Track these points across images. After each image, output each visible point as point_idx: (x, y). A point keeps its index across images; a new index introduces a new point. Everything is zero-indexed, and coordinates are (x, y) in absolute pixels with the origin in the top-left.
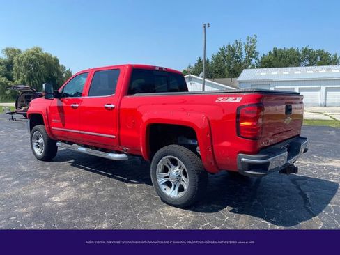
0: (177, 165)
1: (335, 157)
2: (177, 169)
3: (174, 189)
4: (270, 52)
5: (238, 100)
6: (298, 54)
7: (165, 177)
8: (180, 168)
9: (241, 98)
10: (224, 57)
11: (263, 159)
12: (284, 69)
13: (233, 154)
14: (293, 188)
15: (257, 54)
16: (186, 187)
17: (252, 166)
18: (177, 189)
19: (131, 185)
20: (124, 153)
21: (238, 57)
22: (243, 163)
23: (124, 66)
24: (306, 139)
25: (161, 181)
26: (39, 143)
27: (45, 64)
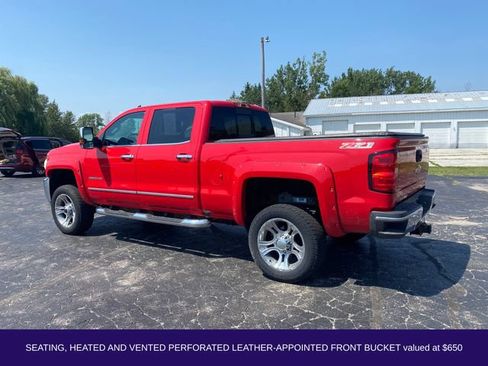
0: (285, 230)
1: (454, 214)
2: (286, 234)
3: (283, 261)
4: (343, 75)
5: (370, 145)
6: (381, 77)
7: (269, 246)
8: (290, 234)
9: (373, 144)
10: (282, 81)
11: (402, 216)
12: (365, 98)
13: (364, 211)
14: (418, 253)
15: (326, 77)
16: (300, 257)
17: (389, 226)
18: (286, 260)
19: (215, 260)
20: (205, 218)
21: (300, 82)
22: (378, 222)
23: (200, 103)
24: (433, 191)
25: (264, 251)
26: (66, 211)
27: (16, 93)
